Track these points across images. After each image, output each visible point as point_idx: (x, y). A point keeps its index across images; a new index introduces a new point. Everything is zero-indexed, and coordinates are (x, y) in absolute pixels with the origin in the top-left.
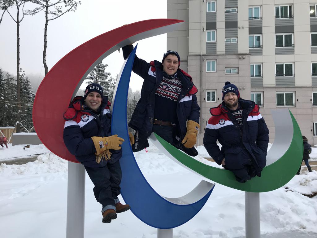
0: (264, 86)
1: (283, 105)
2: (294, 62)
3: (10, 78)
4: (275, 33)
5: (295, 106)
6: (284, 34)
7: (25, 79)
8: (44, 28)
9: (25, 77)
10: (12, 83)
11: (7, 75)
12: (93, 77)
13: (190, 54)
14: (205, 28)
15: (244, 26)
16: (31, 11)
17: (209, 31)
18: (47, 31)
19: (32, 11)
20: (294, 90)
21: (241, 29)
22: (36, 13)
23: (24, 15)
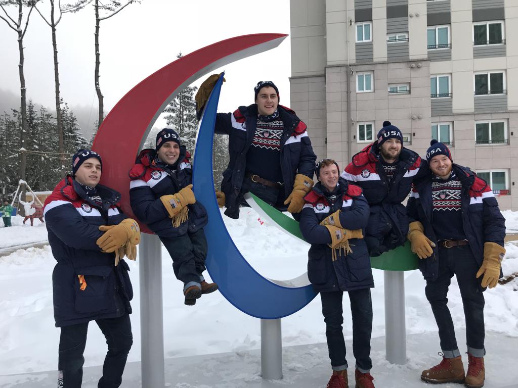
0: (455, 112)
1: (487, 142)
2: (506, 70)
3: (46, 115)
4: (473, 22)
5: (508, 143)
6: (488, 23)
7: (69, 115)
8: (95, 32)
9: (68, 112)
10: (49, 122)
11: (41, 110)
12: (175, 108)
13: (329, 64)
14: (353, 20)
15: (418, 13)
16: (73, 6)
17: (359, 24)
18: (99, 37)
19: (75, 5)
20: (506, 116)
21: (414, 17)
22: (81, 8)
23: (61, 13)
